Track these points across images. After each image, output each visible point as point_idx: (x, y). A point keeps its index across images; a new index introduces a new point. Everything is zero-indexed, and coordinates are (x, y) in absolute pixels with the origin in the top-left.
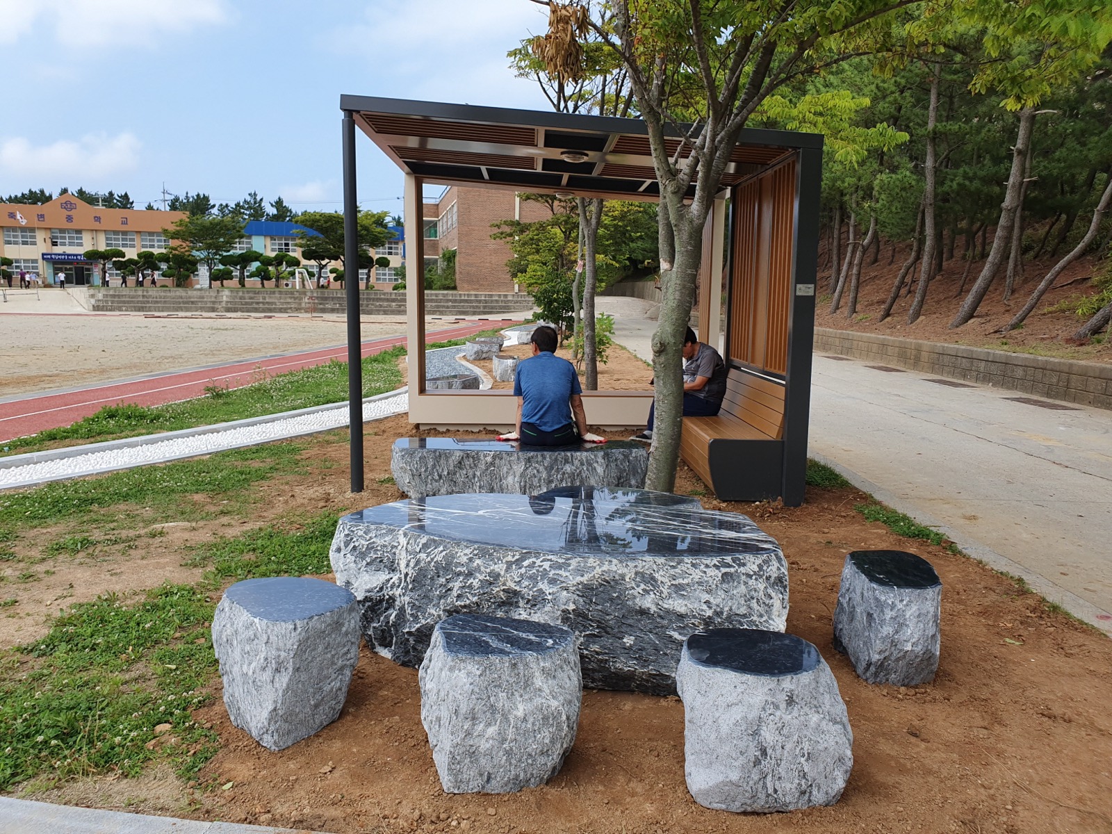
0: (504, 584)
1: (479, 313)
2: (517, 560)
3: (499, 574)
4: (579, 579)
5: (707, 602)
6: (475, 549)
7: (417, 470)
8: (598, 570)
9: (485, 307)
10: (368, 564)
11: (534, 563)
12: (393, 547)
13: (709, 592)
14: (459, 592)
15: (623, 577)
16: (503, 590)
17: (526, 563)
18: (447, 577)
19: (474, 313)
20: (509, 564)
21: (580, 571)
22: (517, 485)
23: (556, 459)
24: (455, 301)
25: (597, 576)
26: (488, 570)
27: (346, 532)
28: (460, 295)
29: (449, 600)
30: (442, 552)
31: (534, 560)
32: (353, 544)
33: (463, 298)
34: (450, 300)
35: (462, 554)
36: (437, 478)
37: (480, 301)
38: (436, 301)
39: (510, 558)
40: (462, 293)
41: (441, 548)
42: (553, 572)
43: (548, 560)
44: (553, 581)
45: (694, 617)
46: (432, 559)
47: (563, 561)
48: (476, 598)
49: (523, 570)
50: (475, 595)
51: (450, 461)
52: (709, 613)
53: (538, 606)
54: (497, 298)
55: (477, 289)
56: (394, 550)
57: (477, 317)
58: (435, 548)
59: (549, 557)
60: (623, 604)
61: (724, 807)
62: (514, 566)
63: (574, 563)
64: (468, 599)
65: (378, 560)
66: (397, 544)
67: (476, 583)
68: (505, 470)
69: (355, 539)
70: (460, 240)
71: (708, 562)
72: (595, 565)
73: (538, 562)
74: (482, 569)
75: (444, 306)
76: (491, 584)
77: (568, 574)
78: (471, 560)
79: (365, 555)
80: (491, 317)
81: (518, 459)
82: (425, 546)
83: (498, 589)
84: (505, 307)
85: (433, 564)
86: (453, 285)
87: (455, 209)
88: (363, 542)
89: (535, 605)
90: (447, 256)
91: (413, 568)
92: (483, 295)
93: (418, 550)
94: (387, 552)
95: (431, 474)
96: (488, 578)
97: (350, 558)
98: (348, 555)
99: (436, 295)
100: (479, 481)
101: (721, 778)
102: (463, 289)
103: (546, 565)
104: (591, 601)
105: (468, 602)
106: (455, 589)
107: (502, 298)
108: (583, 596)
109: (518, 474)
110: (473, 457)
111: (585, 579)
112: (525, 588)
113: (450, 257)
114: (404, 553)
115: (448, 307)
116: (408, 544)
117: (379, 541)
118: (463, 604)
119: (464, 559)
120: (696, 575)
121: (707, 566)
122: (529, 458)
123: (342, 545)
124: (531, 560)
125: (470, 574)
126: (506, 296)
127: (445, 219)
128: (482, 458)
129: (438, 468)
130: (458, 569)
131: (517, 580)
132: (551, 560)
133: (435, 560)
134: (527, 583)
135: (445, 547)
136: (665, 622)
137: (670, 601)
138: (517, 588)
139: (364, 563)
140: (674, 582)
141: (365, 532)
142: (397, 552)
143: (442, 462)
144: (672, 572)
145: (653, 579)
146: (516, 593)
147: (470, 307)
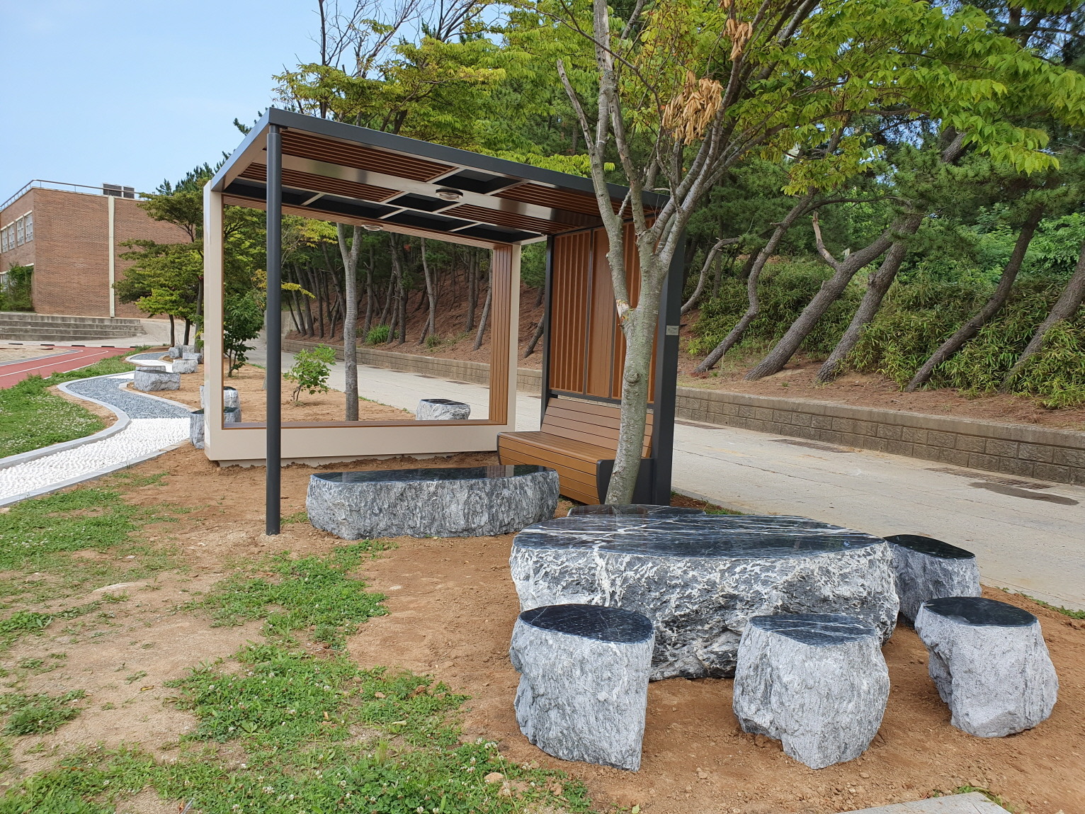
0: (722, 590)
1: (69, 339)
2: (729, 568)
3: (715, 582)
4: (785, 578)
5: (862, 585)
6: (687, 562)
7: (356, 506)
8: (798, 569)
9: (75, 332)
10: (564, 588)
11: (746, 569)
12: (591, 569)
13: (863, 577)
14: (677, 603)
15: (812, 571)
16: (722, 596)
17: (738, 569)
18: (662, 591)
19: (62, 339)
20: (722, 572)
21: (784, 572)
22: (461, 513)
23: (496, 485)
24: (36, 324)
25: (797, 574)
26: (705, 580)
27: (535, 559)
28: (42, 318)
29: (667, 611)
30: (652, 568)
31: (745, 566)
32: (544, 571)
33: (46, 321)
34: (30, 324)
35: (675, 568)
36: (378, 512)
37: (69, 326)
38: (11, 324)
39: (722, 567)
40: (42, 314)
41: (650, 565)
42: (763, 575)
43: (757, 565)
44: (765, 583)
45: (855, 598)
46: (642, 576)
47: (770, 564)
48: (697, 606)
49: (737, 576)
50: (696, 603)
51: (392, 494)
52: (865, 594)
53: (755, 606)
54: (90, 323)
55: (63, 312)
56: (593, 572)
57: (70, 343)
58: (642, 566)
59: (758, 562)
60: (813, 595)
61: (996, 734)
62: (727, 574)
63: (778, 564)
64: (688, 608)
65: (575, 583)
66: (595, 566)
67: (695, 592)
68: (448, 498)
69: (545, 565)
70: (38, 255)
71: (859, 553)
72: (794, 564)
73: (749, 568)
74: (699, 579)
75: (21, 330)
76: (709, 591)
77: (775, 575)
78: (685, 572)
79: (559, 580)
80: (87, 344)
81: (461, 487)
82: (630, 565)
83: (717, 596)
84: (101, 333)
85: (644, 580)
86: (29, 306)
87: (30, 221)
88: (555, 567)
89: (753, 605)
90: (19, 272)
91: (621, 586)
92: (72, 317)
93: (623, 569)
94: (584, 574)
95: (372, 508)
96: (706, 587)
97: (543, 584)
98: (541, 582)
99: (10, 317)
100: (421, 512)
101: (1000, 711)
102: (43, 311)
103: (757, 569)
104: (792, 596)
105: (688, 611)
106: (673, 601)
107: (97, 323)
108: (787, 593)
109: (462, 502)
110: (415, 489)
111: (789, 578)
112: (742, 591)
113: (23, 275)
114: (604, 574)
115: (26, 331)
116: (607, 564)
117: (572, 565)
118: (682, 613)
119: (679, 572)
120: (854, 564)
121: (859, 556)
122: (471, 485)
123: (531, 572)
124: (742, 567)
125: (686, 586)
126: (102, 320)
127: (12, 232)
128: (425, 488)
129: (378, 501)
130: (673, 582)
131: (734, 585)
132: (759, 565)
133: (646, 576)
134: (743, 587)
135: (653, 563)
136: (837, 606)
137: (840, 588)
138: (736, 593)
139: (560, 587)
140: (841, 572)
141: (554, 558)
142: (597, 573)
143: (382, 495)
144: (839, 564)
145: (828, 571)
146: (733, 597)
147: (57, 331)
